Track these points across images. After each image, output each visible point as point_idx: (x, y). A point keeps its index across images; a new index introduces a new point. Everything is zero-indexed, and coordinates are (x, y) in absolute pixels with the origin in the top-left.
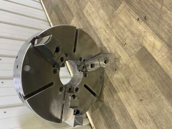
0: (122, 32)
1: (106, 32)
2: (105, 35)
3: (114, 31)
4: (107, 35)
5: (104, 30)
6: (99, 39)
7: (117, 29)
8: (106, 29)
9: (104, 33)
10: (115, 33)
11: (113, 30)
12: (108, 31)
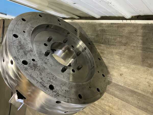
0: (92, 111)
1: (109, 106)
2: (108, 102)
3: (100, 110)
4: (106, 103)
5: (112, 108)
6: (113, 95)
7: (98, 113)
8: (111, 109)
9: (111, 104)
10: (98, 108)
11: (102, 111)
12: (107, 108)
